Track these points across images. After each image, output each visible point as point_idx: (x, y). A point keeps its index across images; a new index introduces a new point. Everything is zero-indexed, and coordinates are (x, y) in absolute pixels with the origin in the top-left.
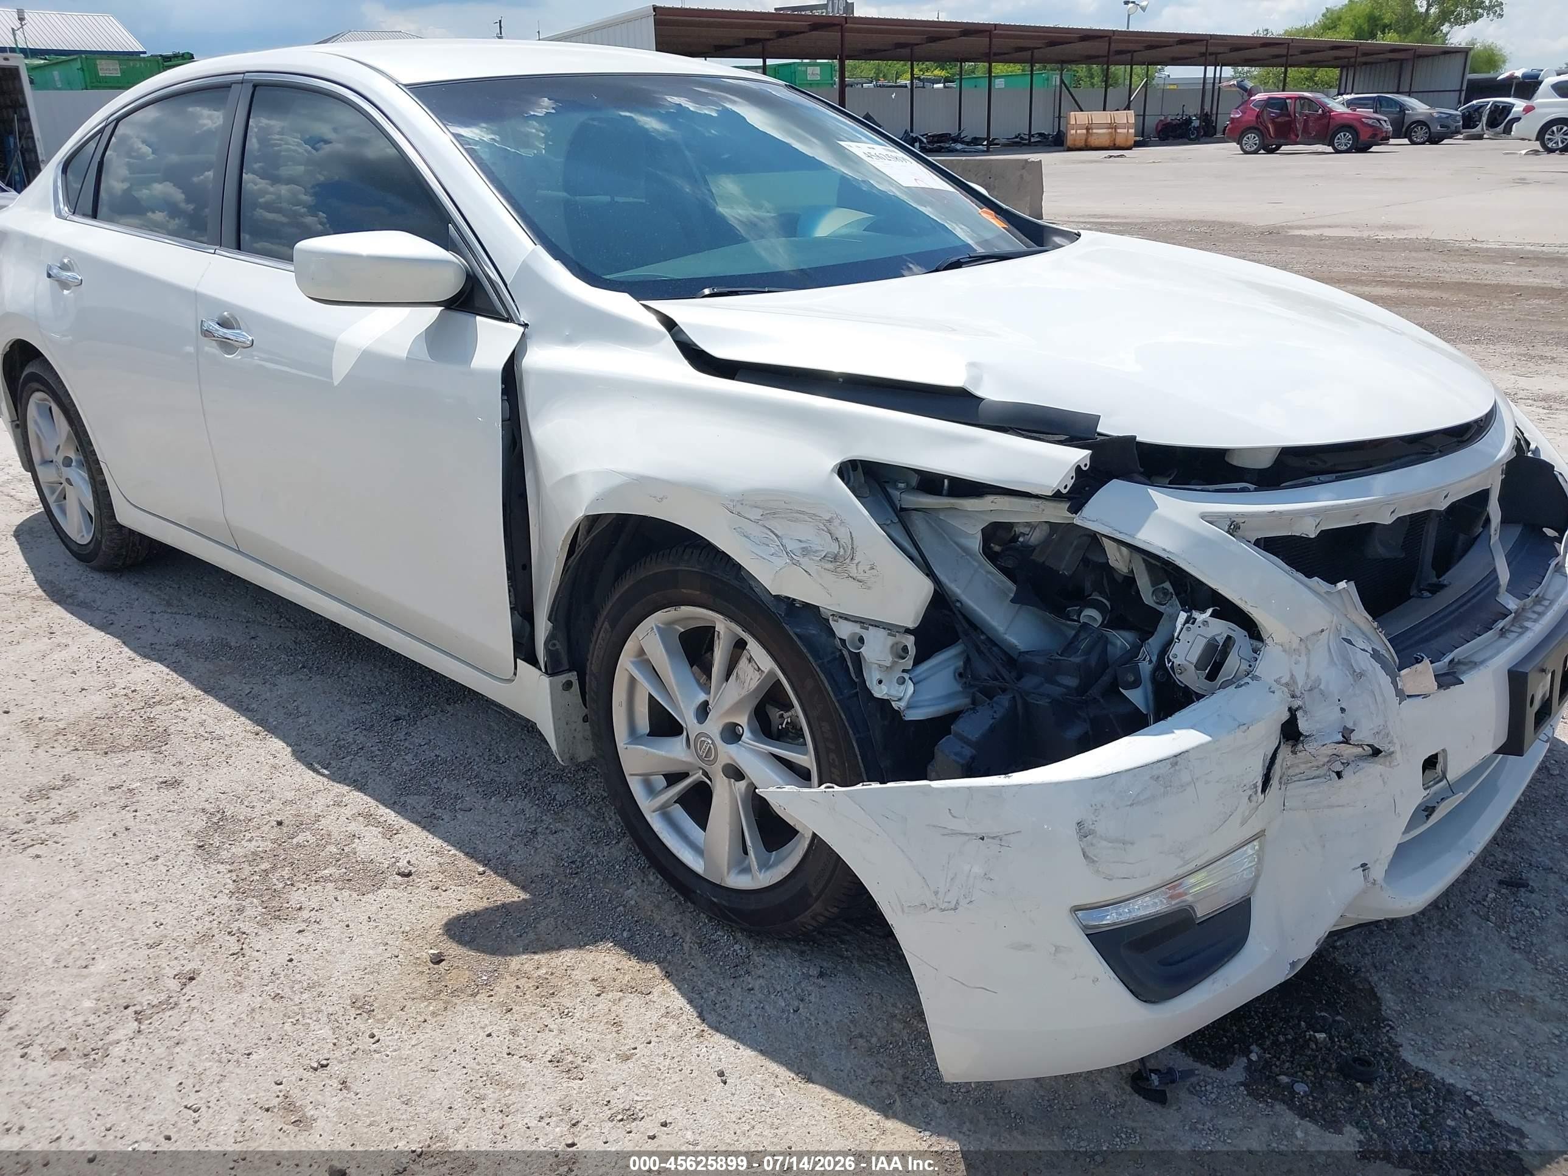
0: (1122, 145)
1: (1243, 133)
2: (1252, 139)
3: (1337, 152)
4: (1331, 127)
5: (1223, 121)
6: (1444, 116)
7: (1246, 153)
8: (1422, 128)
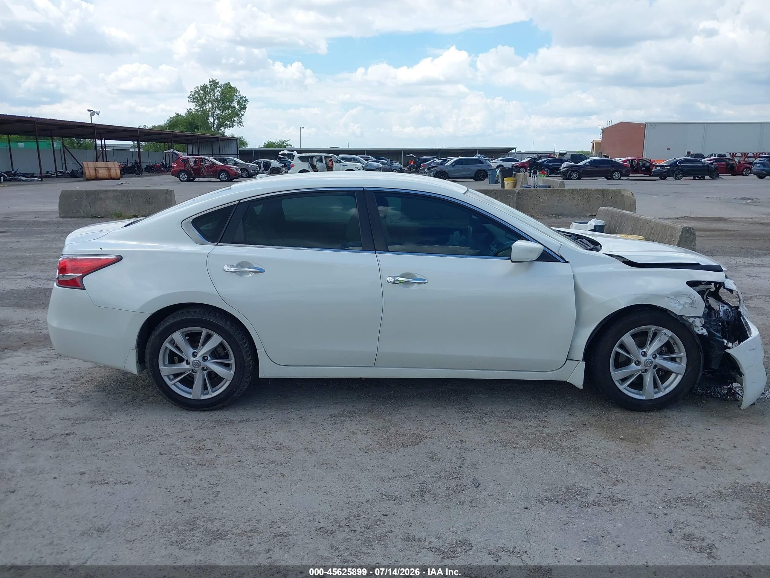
0: (115, 177)
1: (178, 173)
2: (184, 176)
3: (222, 181)
4: (217, 171)
5: (144, 166)
6: (253, 166)
7: (182, 181)
8: (245, 171)
